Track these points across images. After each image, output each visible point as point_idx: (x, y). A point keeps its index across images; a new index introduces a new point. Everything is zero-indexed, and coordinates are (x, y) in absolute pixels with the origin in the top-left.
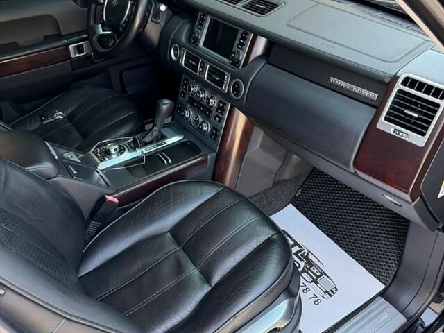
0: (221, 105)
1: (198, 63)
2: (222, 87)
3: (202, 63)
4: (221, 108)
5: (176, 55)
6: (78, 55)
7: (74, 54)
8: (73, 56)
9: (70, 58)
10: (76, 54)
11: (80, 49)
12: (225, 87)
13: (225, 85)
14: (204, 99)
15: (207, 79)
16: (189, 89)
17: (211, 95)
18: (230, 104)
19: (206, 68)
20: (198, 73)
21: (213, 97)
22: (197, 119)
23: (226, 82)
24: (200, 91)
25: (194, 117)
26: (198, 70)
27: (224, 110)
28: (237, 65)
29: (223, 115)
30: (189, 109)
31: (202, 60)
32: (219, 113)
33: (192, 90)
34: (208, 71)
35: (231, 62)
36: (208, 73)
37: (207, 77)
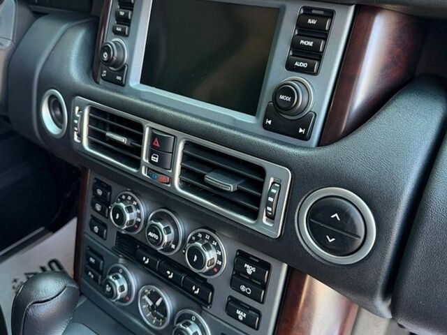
0: (250, 270)
1: (140, 139)
2: (254, 215)
3: (153, 136)
4: (249, 280)
5: (58, 120)
12: (271, 217)
13: (267, 211)
14: (173, 246)
15: (183, 188)
16: (118, 215)
17: (200, 235)
18: (285, 266)
19: (174, 153)
20: (143, 168)
21: (212, 239)
22: (158, 303)
23: (271, 199)
24: (159, 224)
25: (144, 293)
26: (144, 159)
27: (264, 287)
28: (301, 130)
29: (263, 303)
30: (124, 274)
31: (152, 129)
32: (244, 294)
33: (128, 219)
34: (183, 160)
35: (270, 122)
36: (183, 168)
37: (181, 181)
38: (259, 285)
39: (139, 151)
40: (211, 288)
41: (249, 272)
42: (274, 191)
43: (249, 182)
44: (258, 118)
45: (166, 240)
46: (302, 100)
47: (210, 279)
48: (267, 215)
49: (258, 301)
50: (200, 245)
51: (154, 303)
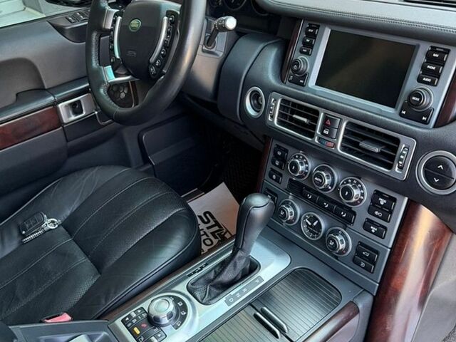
0: (382, 202)
1: (316, 120)
2: (390, 167)
3: (326, 118)
4: (381, 208)
6: (73, 118)
7: (68, 117)
8: (65, 120)
9: (60, 123)
10: (69, 116)
11: (76, 108)
12: (401, 168)
13: (399, 164)
14: (330, 188)
15: (342, 150)
16: (294, 167)
17: (350, 181)
18: (406, 199)
19: (339, 129)
20: (316, 138)
21: (358, 183)
22: (315, 224)
23: (402, 157)
24: (323, 173)
25: (305, 218)
26: (318, 132)
27: (391, 212)
28: (424, 118)
29: (389, 222)
30: (292, 205)
31: (325, 114)
32: (377, 216)
33: (300, 170)
34: (345, 134)
35: (404, 112)
36: (344, 138)
37: (342, 146)
38: (388, 211)
39: (314, 128)
40: (354, 213)
41: (382, 203)
42: (404, 152)
43: (388, 147)
44: (396, 109)
45: (326, 183)
46: (426, 101)
47: (354, 208)
48: (398, 167)
49: (386, 221)
50: (351, 186)
51: (312, 224)
